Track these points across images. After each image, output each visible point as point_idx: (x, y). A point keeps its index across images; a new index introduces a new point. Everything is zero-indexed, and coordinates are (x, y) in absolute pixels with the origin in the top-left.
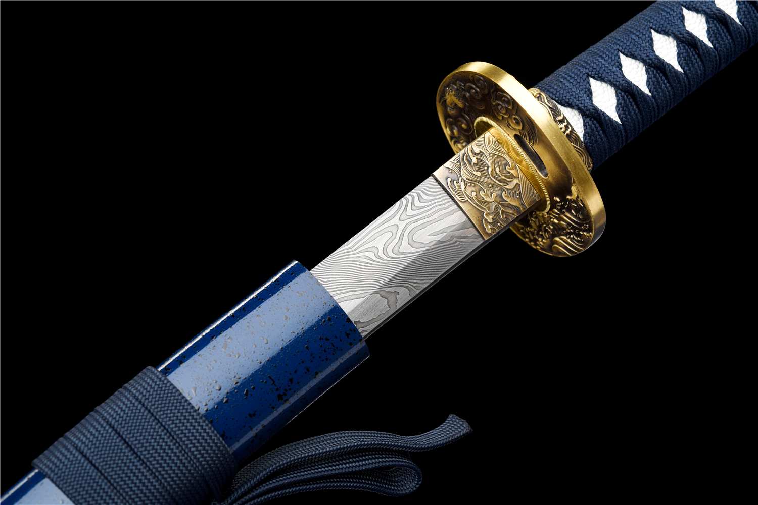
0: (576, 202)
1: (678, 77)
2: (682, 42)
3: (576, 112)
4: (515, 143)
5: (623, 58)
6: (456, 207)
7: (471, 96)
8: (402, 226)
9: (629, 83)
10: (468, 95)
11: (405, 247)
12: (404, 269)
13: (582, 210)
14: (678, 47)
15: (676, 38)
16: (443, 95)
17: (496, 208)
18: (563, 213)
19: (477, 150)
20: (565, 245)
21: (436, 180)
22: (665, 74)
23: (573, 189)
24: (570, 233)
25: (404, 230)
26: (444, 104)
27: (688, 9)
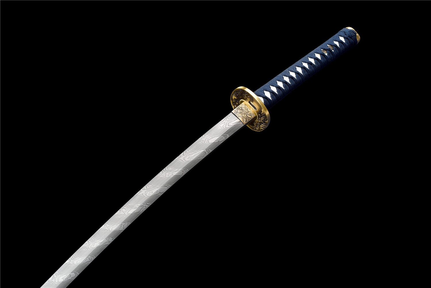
0: (263, 114)
1: (283, 90)
2: (284, 83)
3: (262, 98)
4: (249, 104)
5: (271, 86)
6: (237, 118)
7: (238, 95)
8: (226, 122)
9: (273, 91)
10: (237, 95)
11: (227, 126)
12: (227, 131)
13: (265, 115)
14: (283, 84)
15: (282, 82)
16: (232, 97)
17: (246, 118)
18: (261, 118)
19: (241, 107)
20: (262, 127)
21: (233, 113)
22: (281, 89)
23: (262, 110)
24: (263, 123)
25: (227, 123)
26: (232, 100)
27: (284, 76)
